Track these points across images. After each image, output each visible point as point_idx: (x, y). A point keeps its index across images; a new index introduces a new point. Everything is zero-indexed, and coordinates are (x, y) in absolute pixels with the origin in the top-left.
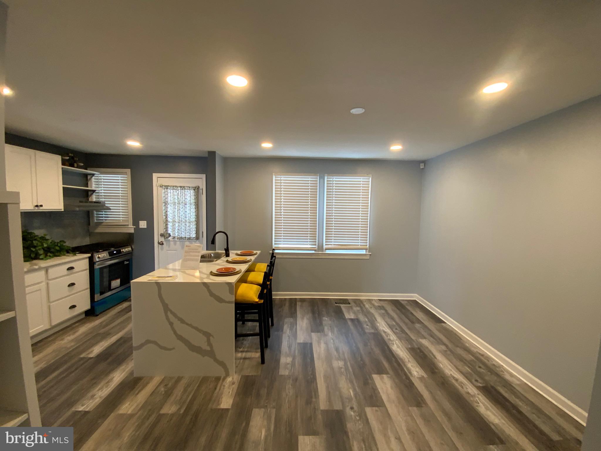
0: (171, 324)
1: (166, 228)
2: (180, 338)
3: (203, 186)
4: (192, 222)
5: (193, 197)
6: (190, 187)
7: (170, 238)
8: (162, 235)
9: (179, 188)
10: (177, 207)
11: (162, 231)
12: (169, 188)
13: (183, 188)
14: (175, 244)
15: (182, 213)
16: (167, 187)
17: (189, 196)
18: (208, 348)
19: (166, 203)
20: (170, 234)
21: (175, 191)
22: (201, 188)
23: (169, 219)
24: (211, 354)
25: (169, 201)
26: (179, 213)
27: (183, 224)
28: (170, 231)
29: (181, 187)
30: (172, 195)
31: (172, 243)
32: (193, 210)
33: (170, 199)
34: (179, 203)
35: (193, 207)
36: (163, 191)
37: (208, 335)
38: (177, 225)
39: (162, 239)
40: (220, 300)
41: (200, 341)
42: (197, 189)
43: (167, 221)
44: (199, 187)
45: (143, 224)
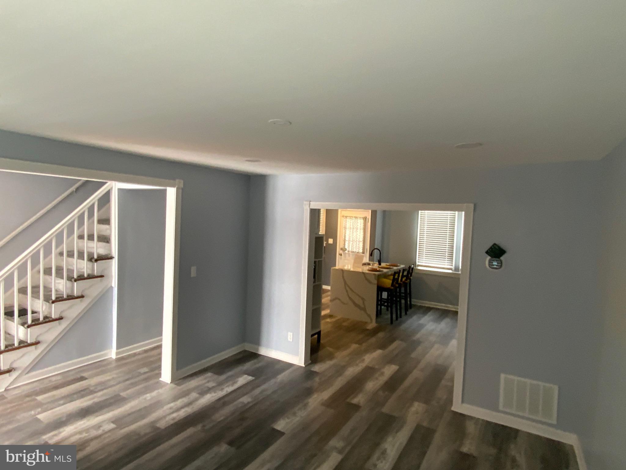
0: (347, 291)
1: (344, 244)
2: (350, 298)
3: (369, 217)
4: (360, 241)
5: (362, 225)
6: (360, 217)
7: (346, 252)
8: (342, 249)
9: (354, 218)
10: (352, 231)
11: (342, 246)
12: (348, 217)
13: (356, 217)
14: (349, 256)
15: (354, 235)
16: (346, 217)
17: (361, 222)
18: (363, 306)
19: (345, 228)
20: (346, 249)
21: (351, 220)
22: (368, 218)
23: (347, 239)
24: (364, 309)
25: (347, 227)
26: (353, 235)
27: (355, 243)
28: (346, 247)
29: (355, 217)
30: (349, 223)
31: (347, 255)
32: (362, 233)
33: (348, 226)
34: (353, 228)
35: (362, 231)
36: (344, 220)
37: (363, 299)
38: (351, 243)
39: (341, 252)
40: (370, 282)
41: (359, 302)
42: (365, 219)
43: (345, 239)
44: (366, 217)
45: (331, 241)
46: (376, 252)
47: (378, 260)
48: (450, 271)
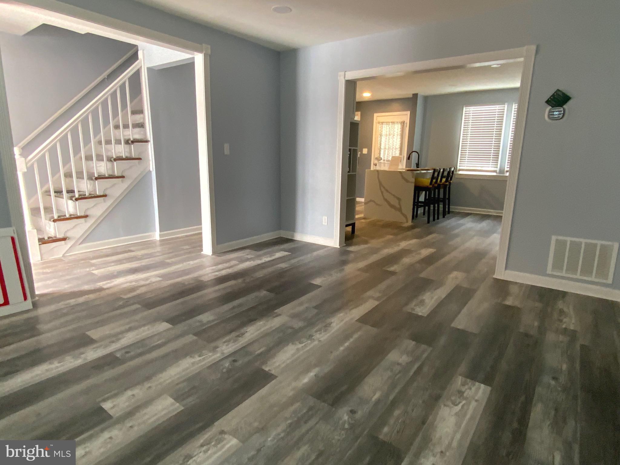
0: (382, 192)
1: (380, 154)
2: (386, 200)
3: (408, 121)
4: (397, 148)
5: (400, 130)
6: (398, 122)
7: (382, 161)
8: (376, 159)
9: (391, 123)
10: (388, 138)
11: (377, 156)
12: (384, 123)
13: (393, 123)
14: (384, 166)
15: (391, 142)
16: (382, 123)
17: (397, 128)
18: (398, 206)
19: (381, 135)
20: (381, 158)
21: (388, 125)
22: (406, 122)
23: (382, 147)
24: (400, 210)
25: (383, 134)
26: (389, 142)
27: (391, 151)
28: (382, 156)
29: (392, 122)
30: (385, 129)
31: (382, 164)
32: (399, 140)
33: (384, 133)
34: (390, 135)
35: (399, 137)
36: (380, 126)
37: (399, 199)
38: (387, 151)
39: (376, 162)
40: (407, 181)
41: (394, 202)
42: (403, 123)
43: (380, 148)
44: (404, 122)
45: (365, 151)
46: (414, 155)
47: (416, 163)
48: (494, 174)
